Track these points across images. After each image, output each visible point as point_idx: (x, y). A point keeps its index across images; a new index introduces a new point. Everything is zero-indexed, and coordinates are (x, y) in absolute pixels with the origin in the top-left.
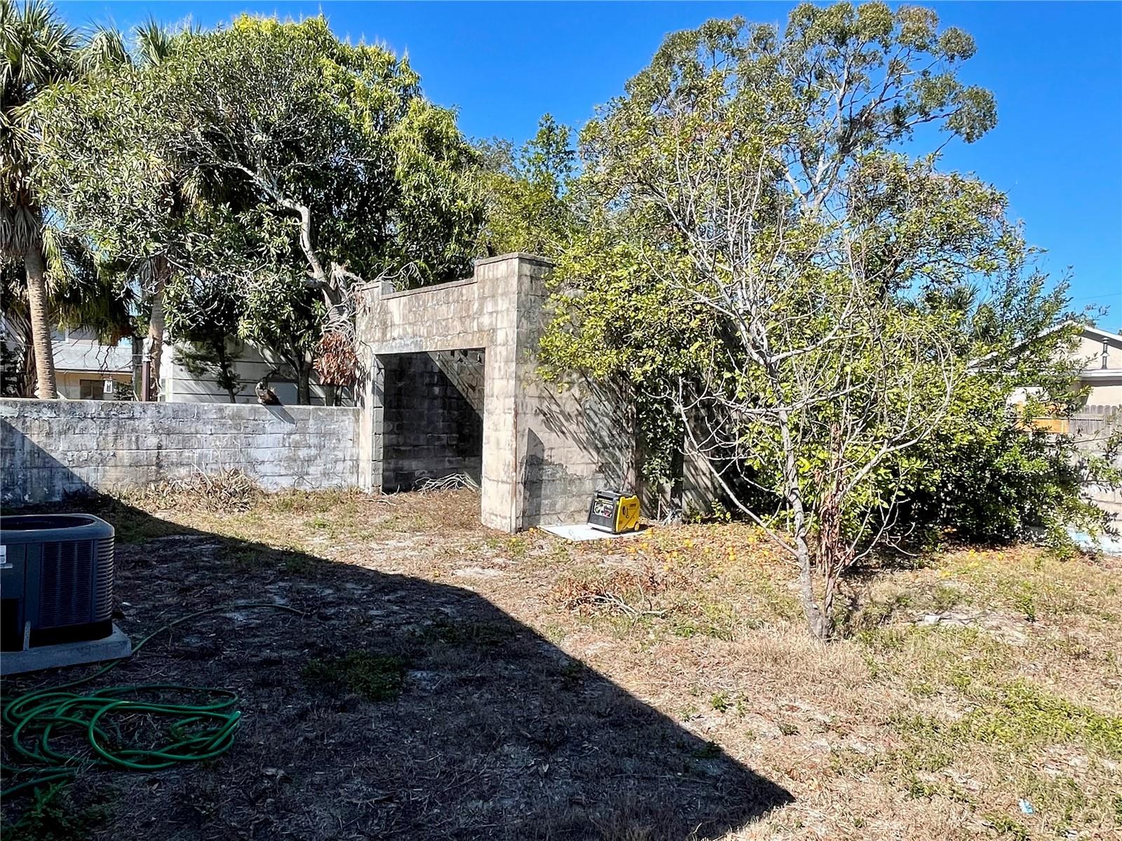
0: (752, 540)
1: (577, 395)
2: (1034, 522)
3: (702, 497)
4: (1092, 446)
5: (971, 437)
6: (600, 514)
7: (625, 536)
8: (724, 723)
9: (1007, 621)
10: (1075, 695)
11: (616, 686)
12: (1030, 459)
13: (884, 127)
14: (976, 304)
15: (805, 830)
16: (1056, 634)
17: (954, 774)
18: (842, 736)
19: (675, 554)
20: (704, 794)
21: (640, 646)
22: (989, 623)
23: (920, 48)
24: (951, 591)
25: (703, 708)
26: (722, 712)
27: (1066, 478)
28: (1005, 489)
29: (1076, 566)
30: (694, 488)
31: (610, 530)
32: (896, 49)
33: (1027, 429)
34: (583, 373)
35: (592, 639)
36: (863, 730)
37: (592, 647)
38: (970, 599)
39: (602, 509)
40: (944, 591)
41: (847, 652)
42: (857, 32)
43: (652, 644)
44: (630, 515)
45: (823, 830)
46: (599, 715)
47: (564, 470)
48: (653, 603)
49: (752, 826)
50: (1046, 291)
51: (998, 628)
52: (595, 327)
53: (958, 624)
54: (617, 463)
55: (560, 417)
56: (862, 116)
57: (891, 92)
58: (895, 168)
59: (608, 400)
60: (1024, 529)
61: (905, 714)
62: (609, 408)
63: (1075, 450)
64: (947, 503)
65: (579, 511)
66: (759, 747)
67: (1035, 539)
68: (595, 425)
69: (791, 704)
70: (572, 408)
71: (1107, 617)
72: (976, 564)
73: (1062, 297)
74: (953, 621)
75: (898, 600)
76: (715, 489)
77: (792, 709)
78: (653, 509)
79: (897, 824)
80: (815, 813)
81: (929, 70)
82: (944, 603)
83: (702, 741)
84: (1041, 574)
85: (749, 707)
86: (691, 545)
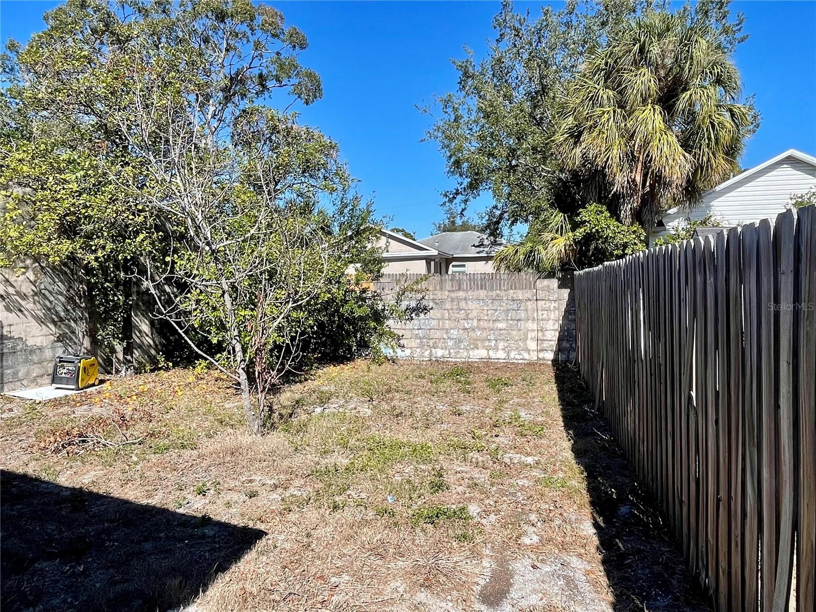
0: (191, 379)
1: (32, 278)
2: (364, 345)
3: (146, 352)
4: (389, 297)
5: (329, 296)
6: (63, 375)
7: (88, 390)
8: (207, 502)
9: (359, 404)
10: (401, 436)
11: (117, 499)
12: (360, 307)
13: (253, 87)
14: (316, 211)
15: (278, 549)
16: (385, 406)
17: (352, 493)
18: (285, 489)
19: (135, 398)
20: (208, 548)
21: (127, 467)
22: (350, 407)
23: (274, 36)
24: (327, 392)
25: (189, 496)
26: (204, 495)
27: (378, 317)
28: (346, 327)
29: (387, 367)
30: (140, 347)
31: (73, 387)
32: (259, 33)
33: (357, 289)
34: (36, 259)
35: (85, 471)
36: (298, 482)
37: (86, 477)
38: (337, 394)
39: (65, 371)
40: (322, 392)
41: (277, 439)
42: (232, 16)
43: (136, 463)
44: (91, 373)
45: (289, 545)
46: (112, 521)
47: (24, 343)
48: (128, 436)
49: (246, 557)
50: (362, 205)
51: (355, 409)
52: (48, 220)
53: (334, 410)
54: (73, 332)
55: (17, 298)
56: (238, 76)
57: (256, 62)
58: (272, 119)
59: (61, 281)
60: (357, 349)
61: (318, 467)
62: (63, 288)
63: (381, 300)
64: (314, 338)
65: (42, 376)
66: (235, 510)
67: (364, 355)
68: (51, 302)
69: (249, 478)
70: (27, 289)
71: (408, 393)
72: (336, 374)
73: (370, 209)
74: (332, 408)
75: (297, 402)
76: (156, 345)
77: (251, 481)
78: (107, 366)
79: (328, 529)
80: (282, 537)
81: (280, 52)
82: (324, 399)
83: (195, 517)
84: (371, 374)
85: (222, 488)
86: (146, 389)
